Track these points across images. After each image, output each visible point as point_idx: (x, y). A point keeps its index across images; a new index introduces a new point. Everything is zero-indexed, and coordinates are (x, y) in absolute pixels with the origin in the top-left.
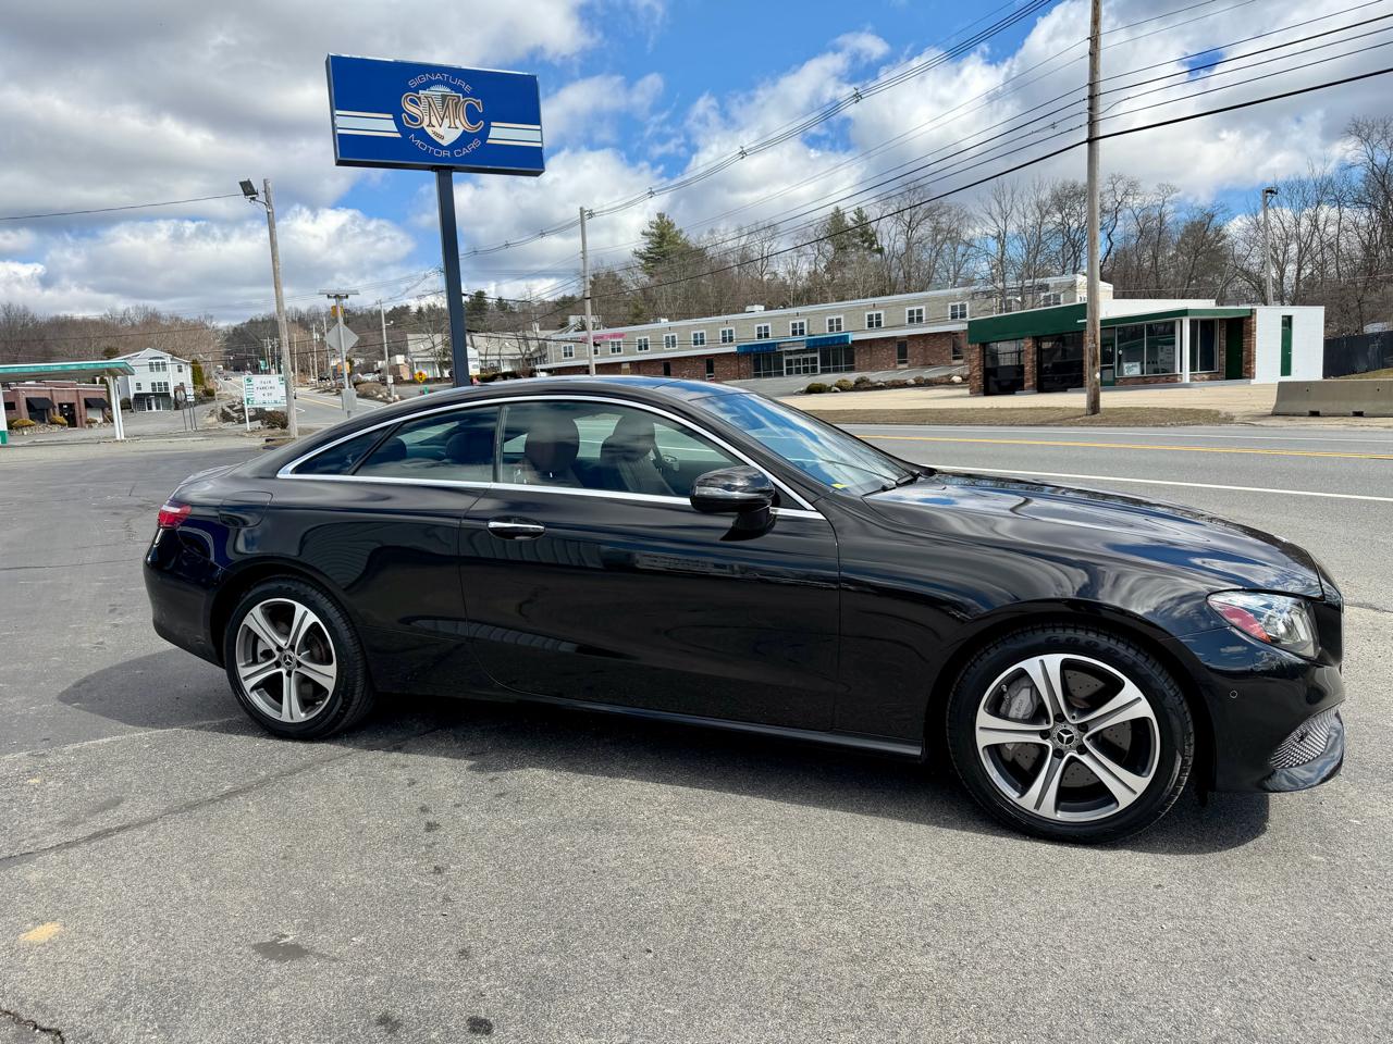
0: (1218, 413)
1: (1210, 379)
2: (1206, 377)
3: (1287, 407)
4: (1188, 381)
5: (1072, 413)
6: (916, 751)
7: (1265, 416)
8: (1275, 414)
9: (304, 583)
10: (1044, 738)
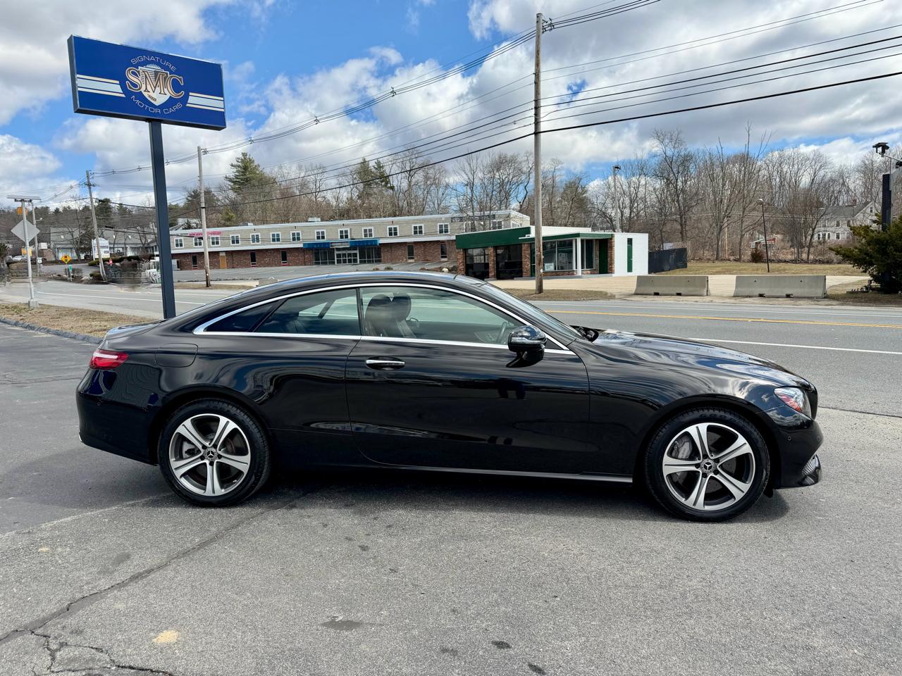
0: (606, 294)
1: (591, 274)
2: (589, 272)
3: (642, 290)
4: (580, 274)
5: (526, 292)
6: (630, 481)
7: (631, 295)
8: (636, 294)
9: (226, 403)
10: (697, 468)
